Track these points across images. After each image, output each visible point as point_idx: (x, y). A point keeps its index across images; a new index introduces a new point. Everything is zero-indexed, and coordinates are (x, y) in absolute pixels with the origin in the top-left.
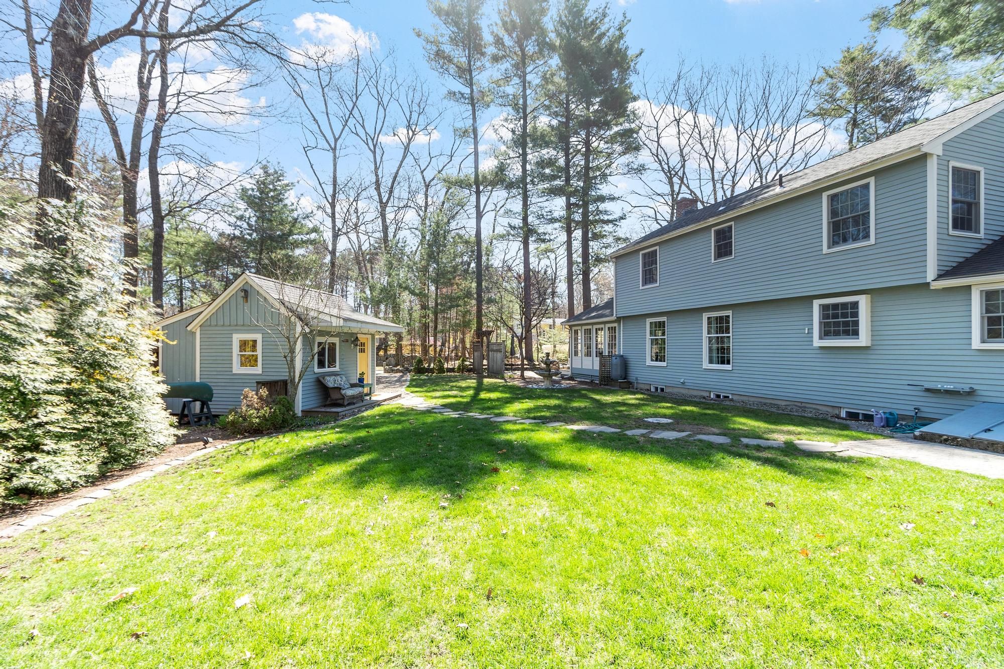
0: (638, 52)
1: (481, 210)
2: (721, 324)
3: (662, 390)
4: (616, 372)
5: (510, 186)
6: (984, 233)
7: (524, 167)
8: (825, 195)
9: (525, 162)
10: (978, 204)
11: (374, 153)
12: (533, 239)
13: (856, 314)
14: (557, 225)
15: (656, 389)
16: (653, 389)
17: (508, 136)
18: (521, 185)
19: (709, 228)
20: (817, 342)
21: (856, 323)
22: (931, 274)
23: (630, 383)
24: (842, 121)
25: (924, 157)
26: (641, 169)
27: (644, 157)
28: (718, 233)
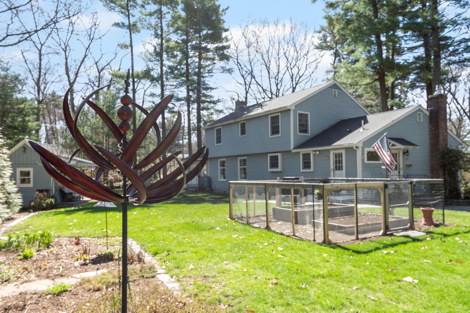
0: (226, 8)
1: (135, 88)
2: (244, 162)
3: (225, 192)
4: (206, 185)
5: (153, 79)
6: (309, 134)
7: (161, 68)
8: (270, 116)
9: (162, 65)
10: (308, 124)
11: (65, 51)
12: (167, 111)
13: (278, 160)
14: (182, 102)
15: (223, 191)
16: (221, 192)
17: (152, 50)
18: (160, 79)
19: (238, 122)
20: (270, 170)
21: (278, 163)
22: (292, 147)
23: (212, 190)
24: (332, 51)
25: (289, 110)
26: (230, 71)
27: (231, 64)
28: (242, 124)
